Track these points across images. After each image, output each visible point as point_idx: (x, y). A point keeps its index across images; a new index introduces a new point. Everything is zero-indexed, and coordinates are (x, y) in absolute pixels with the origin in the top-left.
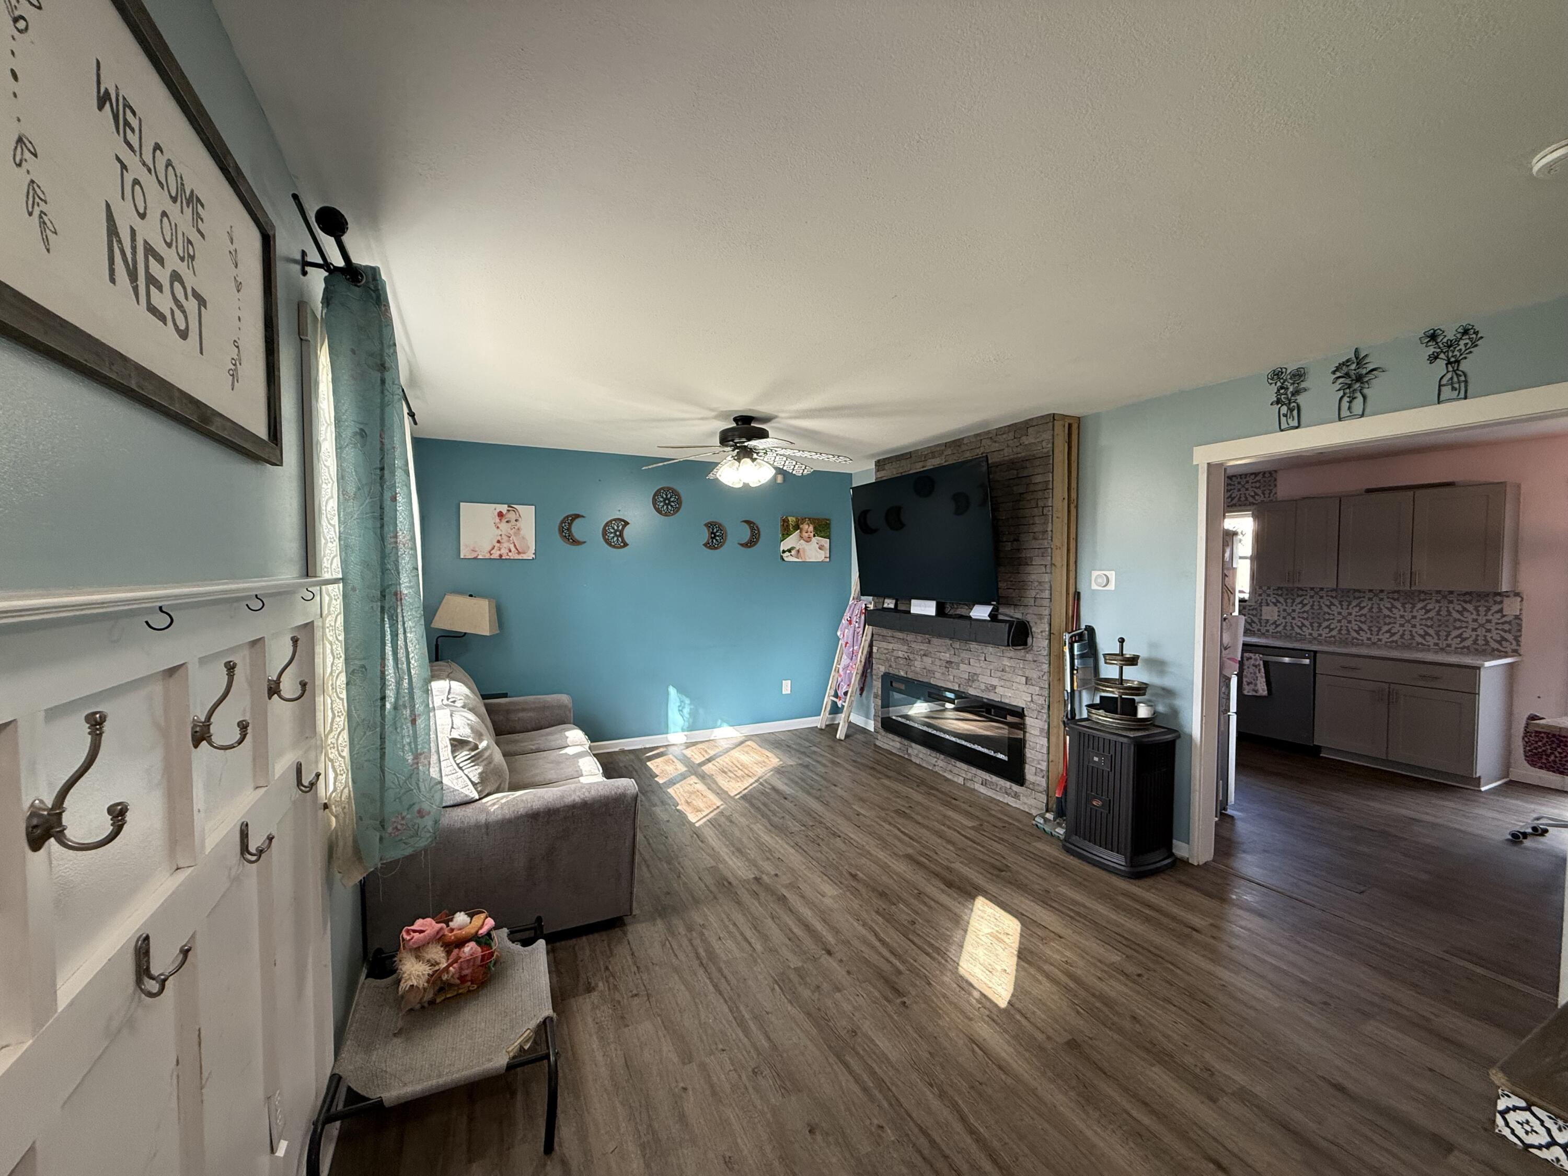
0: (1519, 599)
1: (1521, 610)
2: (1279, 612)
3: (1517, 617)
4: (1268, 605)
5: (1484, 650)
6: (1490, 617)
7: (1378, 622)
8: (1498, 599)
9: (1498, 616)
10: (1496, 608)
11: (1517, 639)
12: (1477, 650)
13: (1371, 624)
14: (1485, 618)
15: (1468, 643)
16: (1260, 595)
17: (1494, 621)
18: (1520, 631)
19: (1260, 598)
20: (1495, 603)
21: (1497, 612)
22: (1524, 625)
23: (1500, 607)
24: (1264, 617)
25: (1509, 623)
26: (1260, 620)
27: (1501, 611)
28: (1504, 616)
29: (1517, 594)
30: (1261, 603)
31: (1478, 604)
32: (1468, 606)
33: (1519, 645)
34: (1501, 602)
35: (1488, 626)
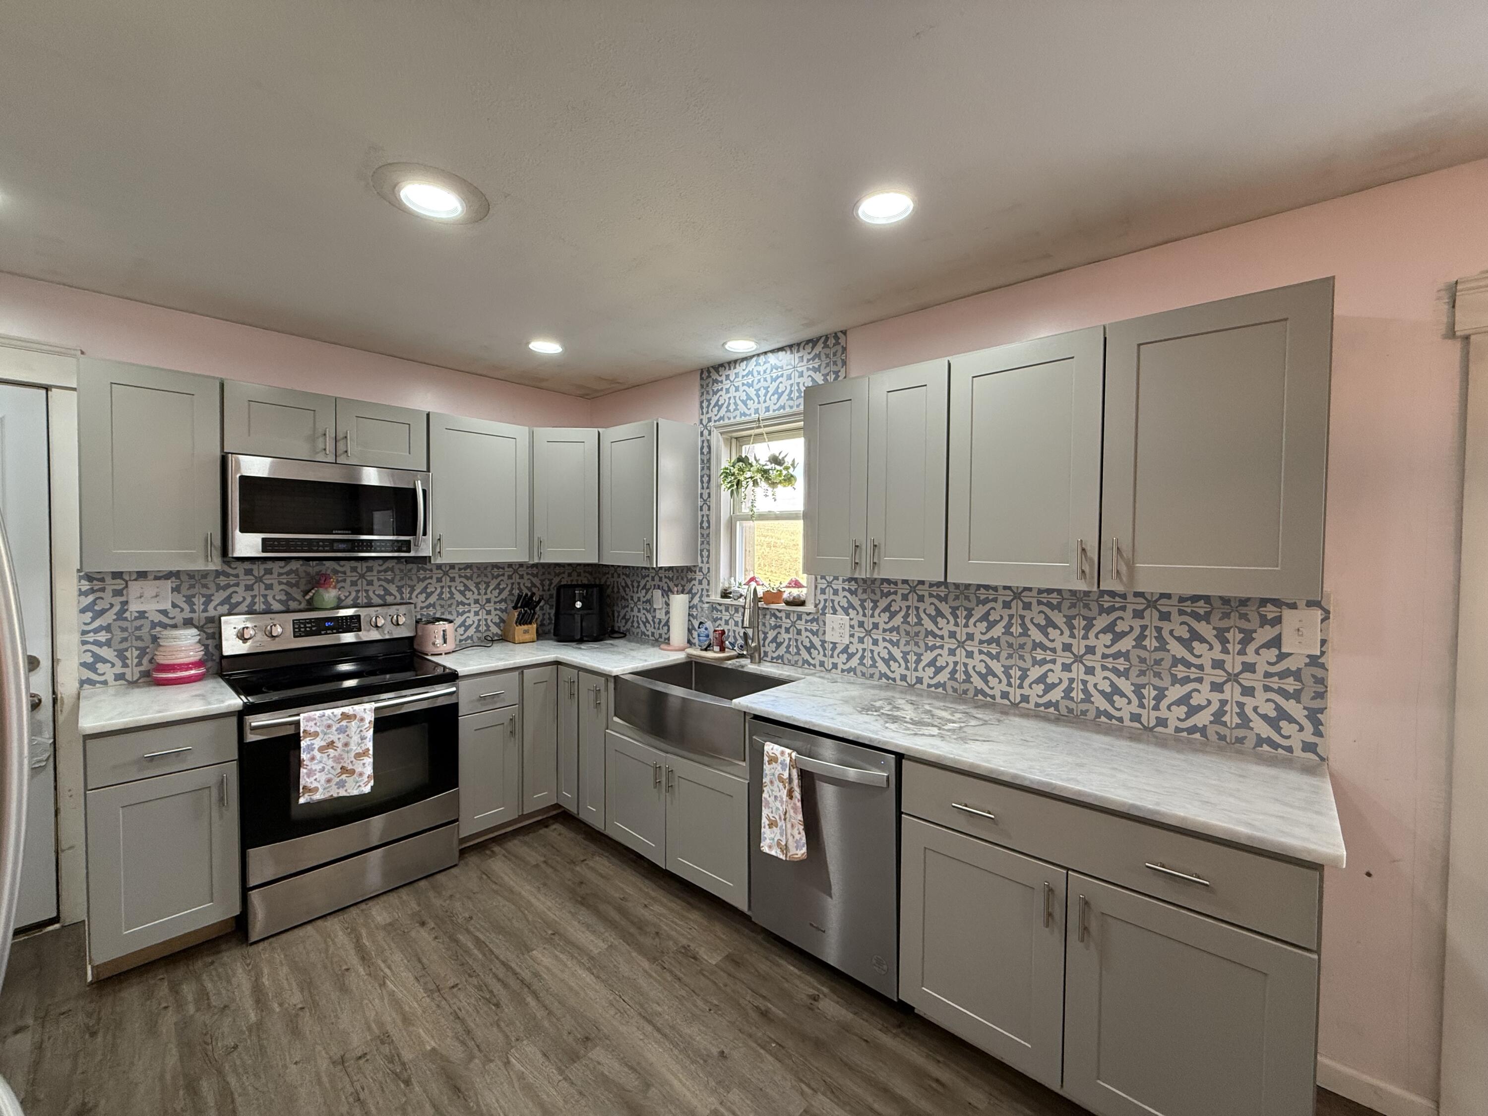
0: (1319, 614)
1: (1323, 642)
2: (852, 627)
3: (1314, 661)
4: (835, 612)
5: (1240, 740)
6: (1251, 657)
7: (1021, 657)
8: (1270, 611)
9: (1271, 654)
10: (1265, 634)
11: (1315, 716)
12: (1222, 738)
13: (1009, 663)
14: (1240, 659)
15: (1203, 718)
16: (823, 591)
17: (1262, 668)
18: (1321, 695)
19: (822, 597)
20: (1264, 621)
21: (1267, 645)
22: (1331, 682)
23: (1273, 632)
24: (828, 638)
25: (1297, 675)
26: (823, 642)
27: (1276, 642)
28: (1282, 657)
29: (1317, 604)
30: (825, 607)
31: (1224, 624)
32: (1203, 628)
33: (1318, 733)
34: (1278, 621)
35: (1247, 679)
